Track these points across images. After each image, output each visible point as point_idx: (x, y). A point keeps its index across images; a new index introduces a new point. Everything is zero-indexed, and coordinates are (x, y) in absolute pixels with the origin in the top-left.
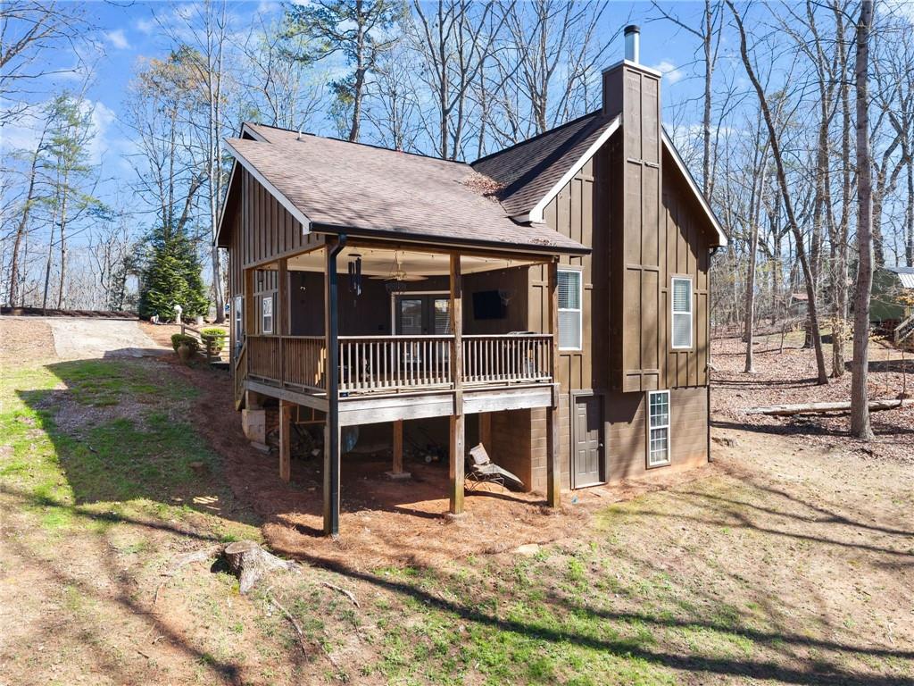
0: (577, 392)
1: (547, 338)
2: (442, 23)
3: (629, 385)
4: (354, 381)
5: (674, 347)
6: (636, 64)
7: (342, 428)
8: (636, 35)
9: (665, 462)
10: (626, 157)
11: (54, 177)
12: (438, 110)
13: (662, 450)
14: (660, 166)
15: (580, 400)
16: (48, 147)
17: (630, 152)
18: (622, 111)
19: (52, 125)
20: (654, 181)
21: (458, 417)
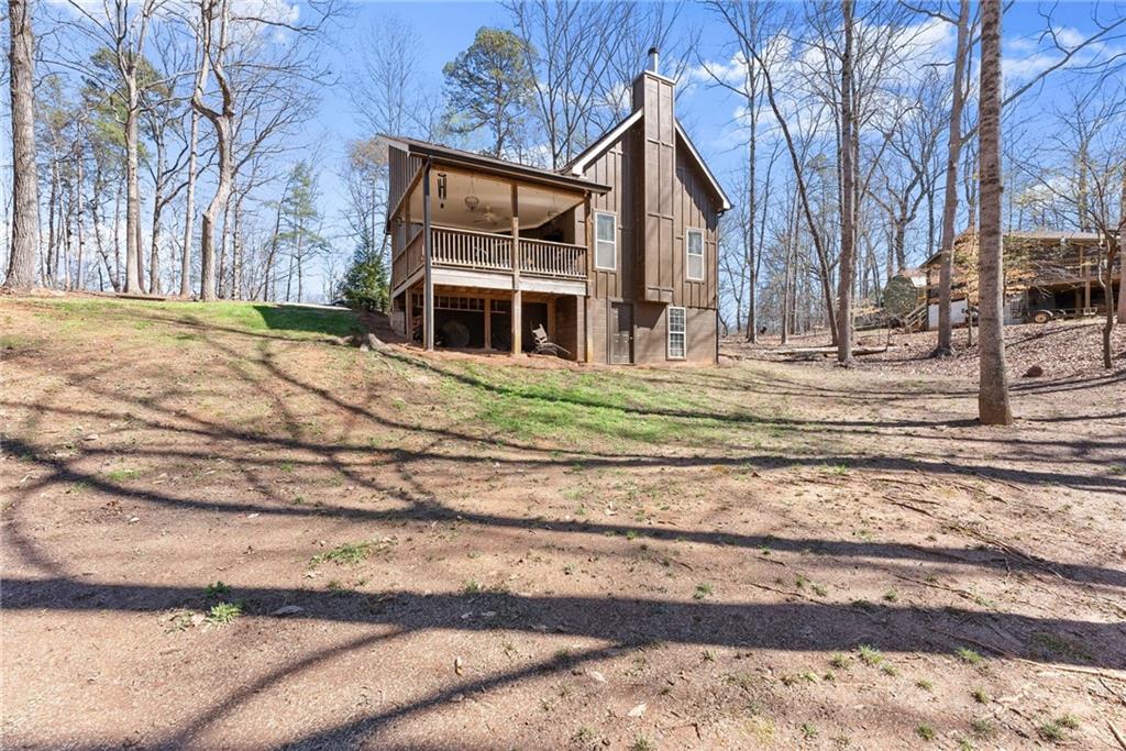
0: (612, 299)
1: (583, 249)
2: (551, 91)
3: (651, 295)
4: (442, 257)
5: (688, 278)
6: (655, 74)
7: (435, 285)
8: (656, 55)
9: (680, 357)
10: (647, 137)
11: (292, 220)
12: (551, 155)
13: (679, 349)
14: (674, 146)
15: (614, 305)
16: (288, 200)
17: (650, 134)
18: (643, 105)
19: (291, 185)
20: (670, 155)
21: (516, 291)
